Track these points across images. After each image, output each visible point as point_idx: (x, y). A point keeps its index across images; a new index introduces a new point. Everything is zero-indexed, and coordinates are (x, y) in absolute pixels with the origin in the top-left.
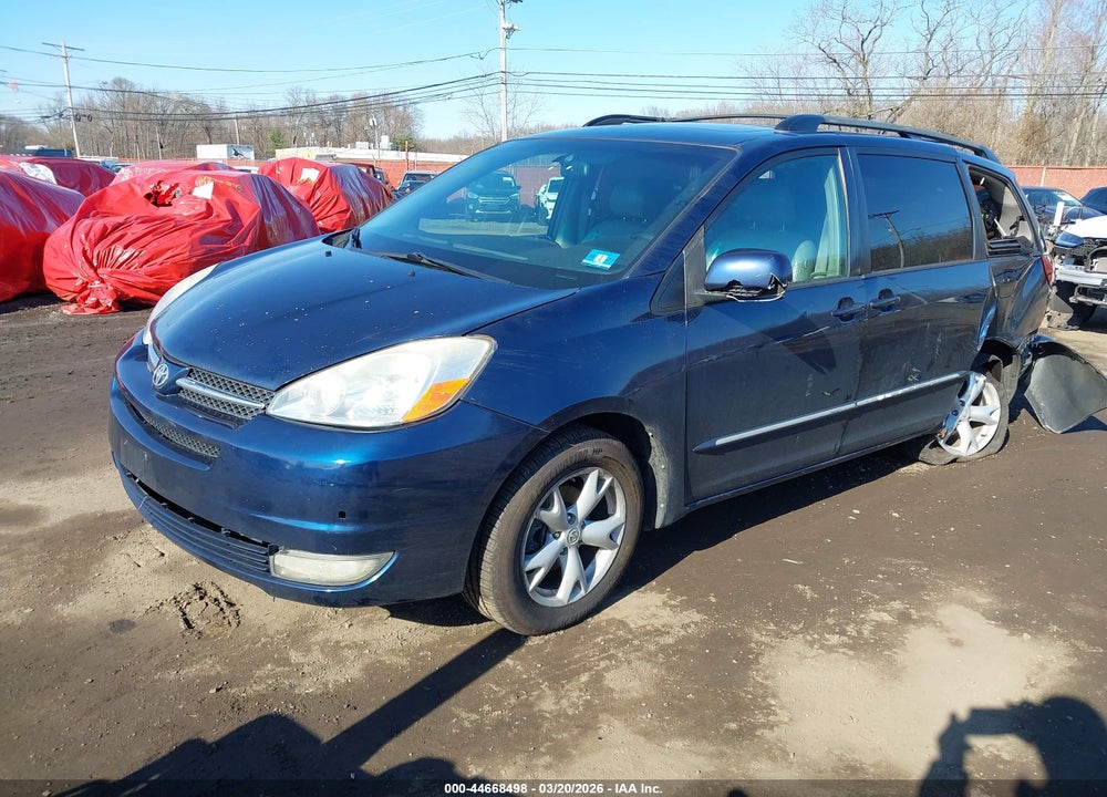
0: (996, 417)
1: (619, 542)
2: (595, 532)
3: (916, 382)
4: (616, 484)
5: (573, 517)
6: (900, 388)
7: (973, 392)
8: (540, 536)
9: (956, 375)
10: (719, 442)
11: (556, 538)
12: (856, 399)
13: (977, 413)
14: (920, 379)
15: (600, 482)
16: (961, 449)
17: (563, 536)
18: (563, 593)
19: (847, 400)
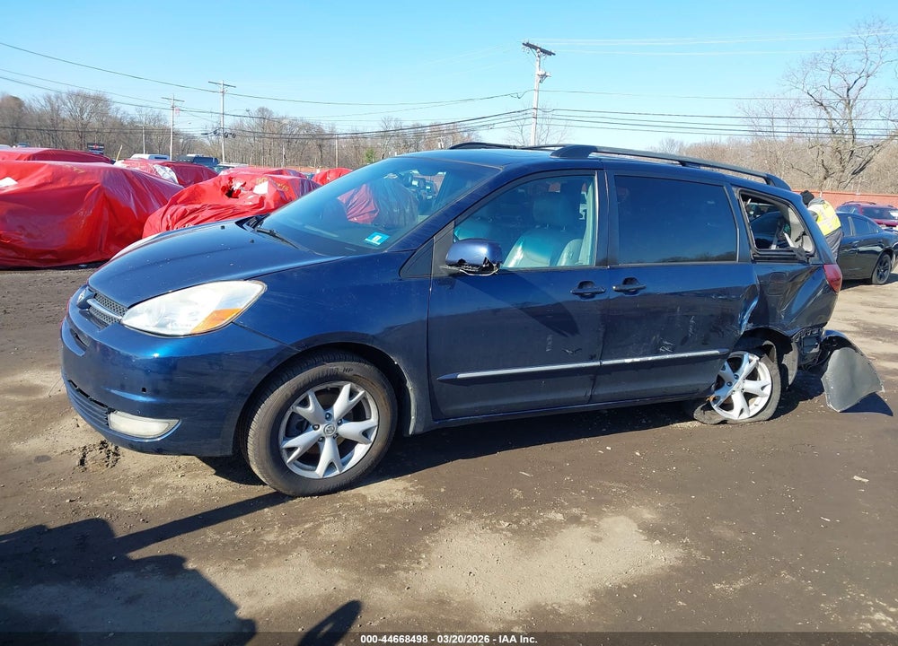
0: (767, 391)
1: (372, 439)
2: (350, 429)
3: (669, 353)
4: (368, 397)
5: (329, 417)
6: (649, 355)
7: (746, 368)
8: (301, 426)
9: (717, 352)
10: (461, 376)
11: (315, 429)
12: (601, 359)
13: (751, 386)
14: (673, 351)
15: (352, 394)
16: (733, 415)
17: (321, 428)
18: (320, 470)
19: (592, 359)
